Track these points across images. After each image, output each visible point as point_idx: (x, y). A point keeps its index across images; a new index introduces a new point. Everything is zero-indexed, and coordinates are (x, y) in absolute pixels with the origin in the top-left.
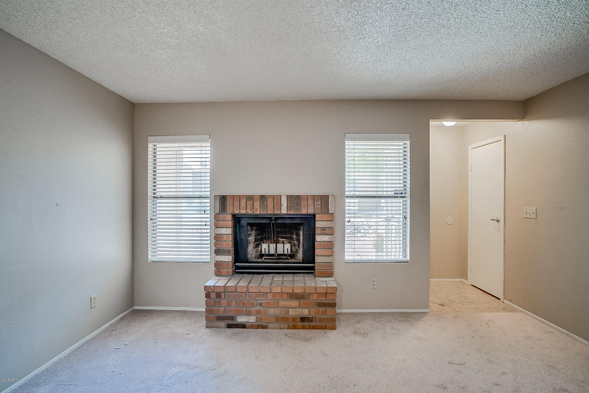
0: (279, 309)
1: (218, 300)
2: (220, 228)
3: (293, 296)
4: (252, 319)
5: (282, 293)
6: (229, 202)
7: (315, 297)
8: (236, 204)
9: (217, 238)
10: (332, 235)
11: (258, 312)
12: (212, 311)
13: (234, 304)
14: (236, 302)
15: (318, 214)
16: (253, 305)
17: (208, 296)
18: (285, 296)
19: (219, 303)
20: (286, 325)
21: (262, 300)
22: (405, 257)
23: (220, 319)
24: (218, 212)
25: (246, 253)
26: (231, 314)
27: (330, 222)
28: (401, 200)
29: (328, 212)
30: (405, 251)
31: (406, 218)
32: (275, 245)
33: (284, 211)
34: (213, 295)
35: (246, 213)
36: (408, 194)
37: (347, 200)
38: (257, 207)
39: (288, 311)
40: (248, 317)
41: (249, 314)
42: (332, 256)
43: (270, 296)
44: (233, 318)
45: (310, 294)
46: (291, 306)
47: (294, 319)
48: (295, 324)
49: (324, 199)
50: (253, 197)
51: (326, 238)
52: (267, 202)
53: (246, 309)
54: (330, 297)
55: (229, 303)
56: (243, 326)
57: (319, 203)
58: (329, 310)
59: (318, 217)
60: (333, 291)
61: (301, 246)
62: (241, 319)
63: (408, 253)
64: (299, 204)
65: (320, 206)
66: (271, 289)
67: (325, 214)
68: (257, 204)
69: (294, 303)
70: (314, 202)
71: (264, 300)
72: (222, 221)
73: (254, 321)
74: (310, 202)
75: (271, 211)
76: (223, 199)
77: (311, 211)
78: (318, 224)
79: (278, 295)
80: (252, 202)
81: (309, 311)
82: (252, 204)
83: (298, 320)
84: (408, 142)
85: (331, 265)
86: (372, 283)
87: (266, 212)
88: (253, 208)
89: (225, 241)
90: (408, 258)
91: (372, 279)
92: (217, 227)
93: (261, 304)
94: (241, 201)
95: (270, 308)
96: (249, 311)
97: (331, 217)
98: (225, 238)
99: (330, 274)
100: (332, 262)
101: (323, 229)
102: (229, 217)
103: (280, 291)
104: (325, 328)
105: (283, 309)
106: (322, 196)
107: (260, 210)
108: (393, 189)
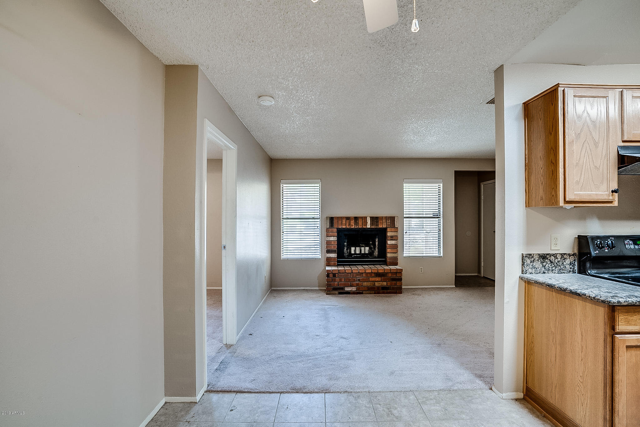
0: (370, 283)
1: (334, 278)
2: (329, 237)
3: (378, 275)
4: (354, 289)
5: (372, 272)
6: (335, 221)
7: (390, 275)
8: (340, 222)
9: (328, 243)
10: (397, 240)
11: (357, 285)
12: (330, 284)
13: (343, 280)
14: (345, 279)
15: (389, 228)
16: (354, 281)
17: (328, 276)
18: (373, 275)
19: (335, 281)
20: (374, 292)
21: (360, 277)
22: (440, 254)
23: (335, 289)
24: (328, 227)
25: (344, 253)
26: (342, 286)
27: (396, 233)
28: (437, 219)
29: (394, 227)
30: (439, 250)
31: (440, 230)
32: (359, 248)
33: (369, 226)
34: (331, 275)
35: (346, 227)
36: (442, 216)
37: (405, 219)
38: (352, 224)
39: (375, 284)
40: (351, 288)
41: (352, 286)
42: (397, 253)
43: (364, 275)
44: (343, 289)
45: (387, 273)
46: (377, 280)
47: (378, 288)
48: (379, 291)
49: (392, 219)
50: (350, 218)
51: (393, 242)
52: (358, 221)
53: (350, 283)
54: (398, 275)
55: (341, 280)
56: (348, 293)
57: (390, 221)
58: (398, 283)
59: (388, 230)
60: (400, 272)
61: (376, 248)
62: (347, 289)
63: (442, 252)
64: (377, 222)
65: (390, 223)
66: (365, 271)
67: (393, 228)
68: (352, 222)
69: (378, 279)
70: (386, 220)
71: (361, 277)
72: (331, 232)
73: (355, 290)
74: (384, 221)
75: (361, 226)
76: (332, 219)
77: (384, 226)
78: (389, 234)
79: (369, 274)
80: (349, 221)
81: (387, 284)
82: (349, 222)
83: (380, 289)
84: (442, 185)
85: (396, 259)
86: (420, 270)
87: (358, 227)
88: (350, 224)
89: (333, 245)
90: (442, 255)
91: (420, 268)
92: (327, 236)
93: (359, 280)
94: (343, 220)
95: (364, 282)
96: (352, 284)
97: (396, 230)
98: (333, 243)
99: (396, 264)
100: (397, 257)
101: (392, 237)
102: (335, 230)
103: (370, 272)
104: (396, 293)
105: (371, 283)
106: (391, 217)
107: (354, 226)
108: (432, 213)
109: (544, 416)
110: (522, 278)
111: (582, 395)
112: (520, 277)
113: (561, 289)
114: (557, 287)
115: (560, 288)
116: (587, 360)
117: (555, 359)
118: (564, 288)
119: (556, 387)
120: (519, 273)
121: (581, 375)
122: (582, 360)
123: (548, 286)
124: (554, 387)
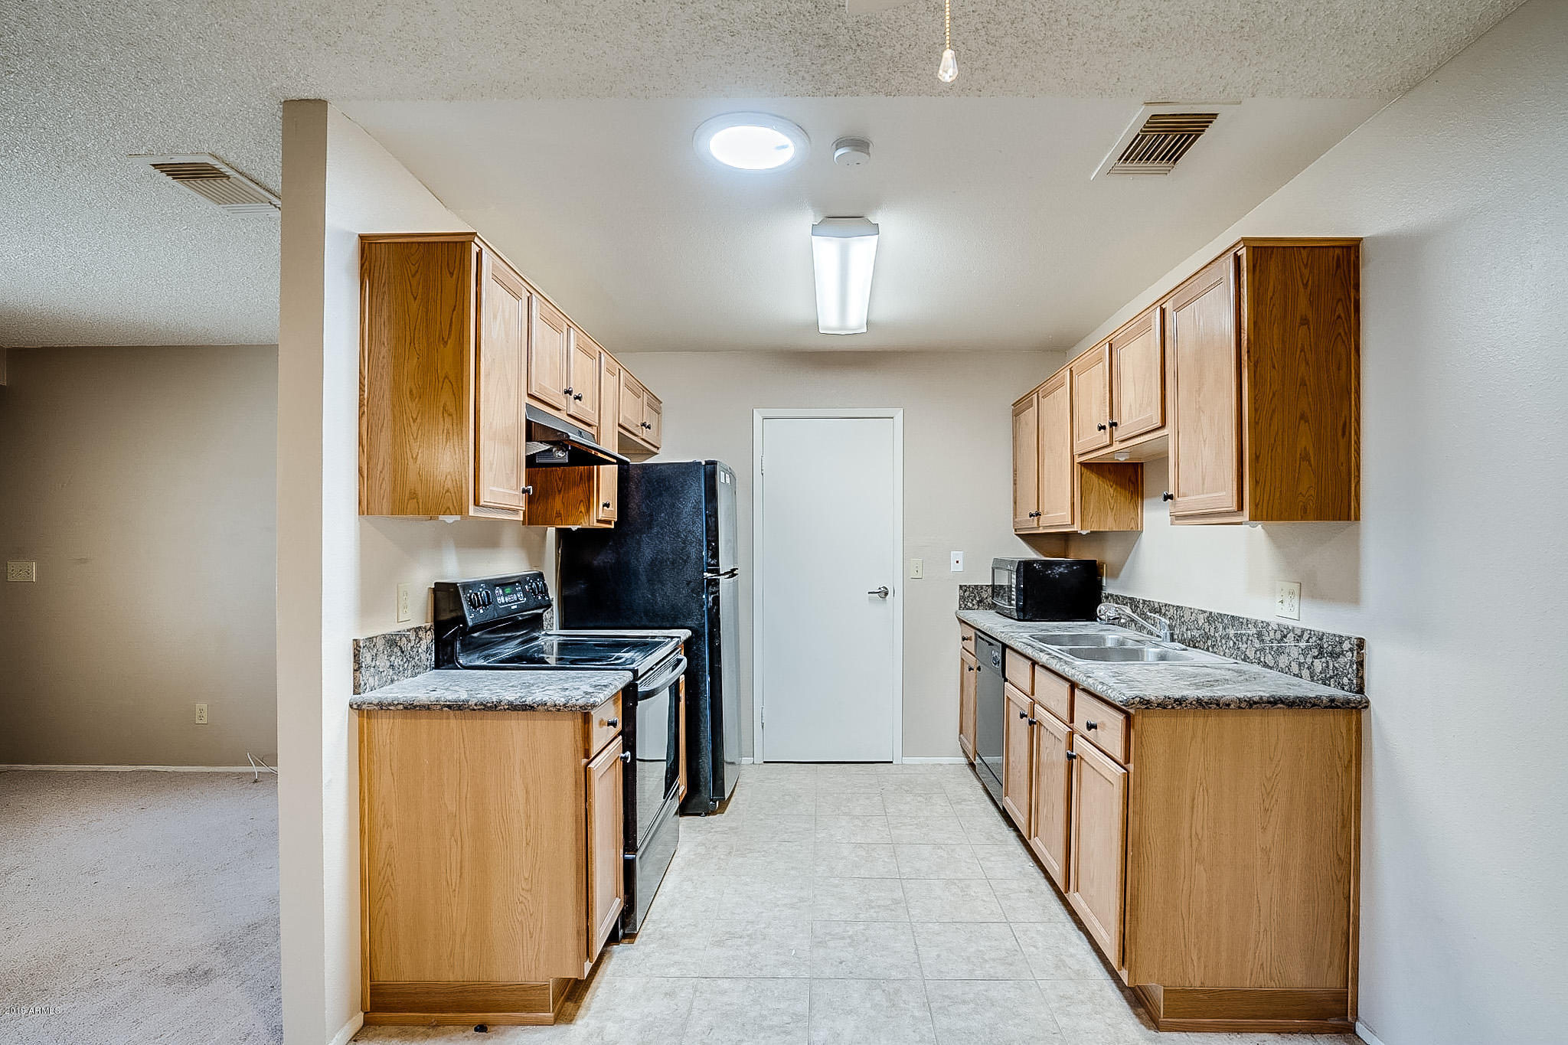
109: (439, 1024)
110: (359, 706)
111: (531, 915)
112: (351, 706)
113: (485, 705)
114: (476, 705)
115: (482, 704)
116: (539, 838)
117: (459, 874)
118: (493, 702)
119: (464, 936)
120: (348, 695)
121: (526, 876)
122: (527, 844)
123: (449, 707)
124: (458, 939)
